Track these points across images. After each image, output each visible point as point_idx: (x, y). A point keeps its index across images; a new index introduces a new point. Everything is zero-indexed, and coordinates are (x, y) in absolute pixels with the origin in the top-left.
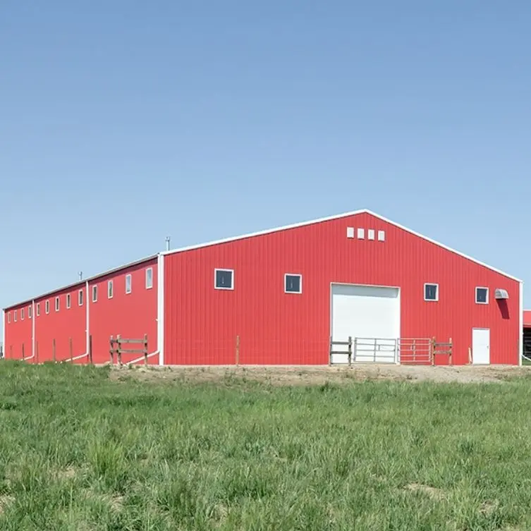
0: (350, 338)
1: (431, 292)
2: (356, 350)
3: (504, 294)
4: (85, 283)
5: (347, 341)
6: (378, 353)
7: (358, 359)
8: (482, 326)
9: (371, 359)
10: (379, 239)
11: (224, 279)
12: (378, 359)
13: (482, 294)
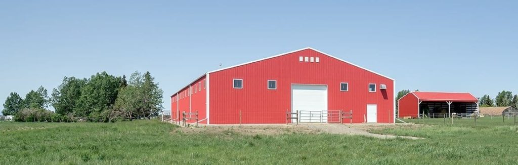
0: (297, 111)
1: (344, 87)
2: (300, 117)
3: (384, 86)
4: (189, 86)
5: (296, 112)
6: (312, 118)
7: (301, 121)
8: (372, 103)
9: (309, 121)
10: (316, 61)
11: (238, 83)
12: (312, 121)
13: (372, 87)
